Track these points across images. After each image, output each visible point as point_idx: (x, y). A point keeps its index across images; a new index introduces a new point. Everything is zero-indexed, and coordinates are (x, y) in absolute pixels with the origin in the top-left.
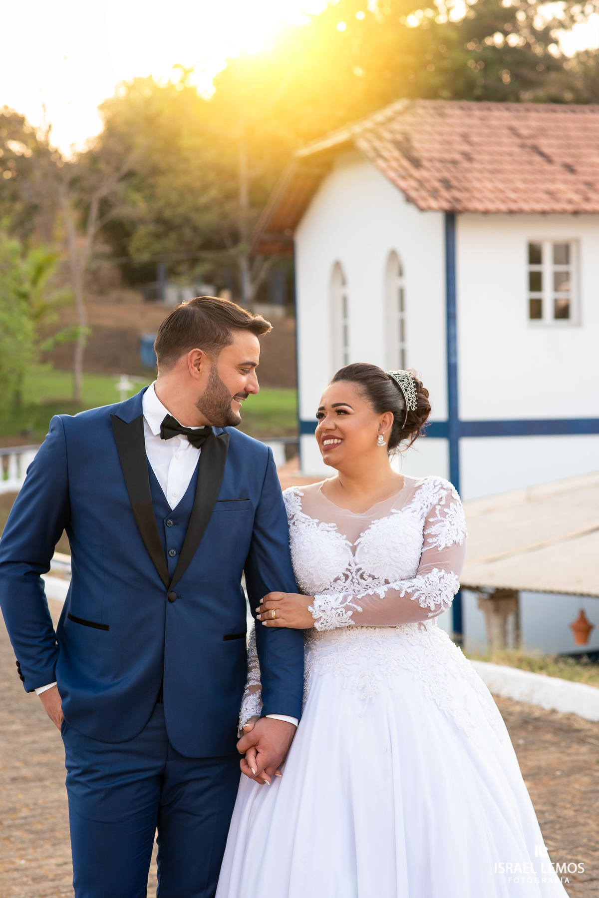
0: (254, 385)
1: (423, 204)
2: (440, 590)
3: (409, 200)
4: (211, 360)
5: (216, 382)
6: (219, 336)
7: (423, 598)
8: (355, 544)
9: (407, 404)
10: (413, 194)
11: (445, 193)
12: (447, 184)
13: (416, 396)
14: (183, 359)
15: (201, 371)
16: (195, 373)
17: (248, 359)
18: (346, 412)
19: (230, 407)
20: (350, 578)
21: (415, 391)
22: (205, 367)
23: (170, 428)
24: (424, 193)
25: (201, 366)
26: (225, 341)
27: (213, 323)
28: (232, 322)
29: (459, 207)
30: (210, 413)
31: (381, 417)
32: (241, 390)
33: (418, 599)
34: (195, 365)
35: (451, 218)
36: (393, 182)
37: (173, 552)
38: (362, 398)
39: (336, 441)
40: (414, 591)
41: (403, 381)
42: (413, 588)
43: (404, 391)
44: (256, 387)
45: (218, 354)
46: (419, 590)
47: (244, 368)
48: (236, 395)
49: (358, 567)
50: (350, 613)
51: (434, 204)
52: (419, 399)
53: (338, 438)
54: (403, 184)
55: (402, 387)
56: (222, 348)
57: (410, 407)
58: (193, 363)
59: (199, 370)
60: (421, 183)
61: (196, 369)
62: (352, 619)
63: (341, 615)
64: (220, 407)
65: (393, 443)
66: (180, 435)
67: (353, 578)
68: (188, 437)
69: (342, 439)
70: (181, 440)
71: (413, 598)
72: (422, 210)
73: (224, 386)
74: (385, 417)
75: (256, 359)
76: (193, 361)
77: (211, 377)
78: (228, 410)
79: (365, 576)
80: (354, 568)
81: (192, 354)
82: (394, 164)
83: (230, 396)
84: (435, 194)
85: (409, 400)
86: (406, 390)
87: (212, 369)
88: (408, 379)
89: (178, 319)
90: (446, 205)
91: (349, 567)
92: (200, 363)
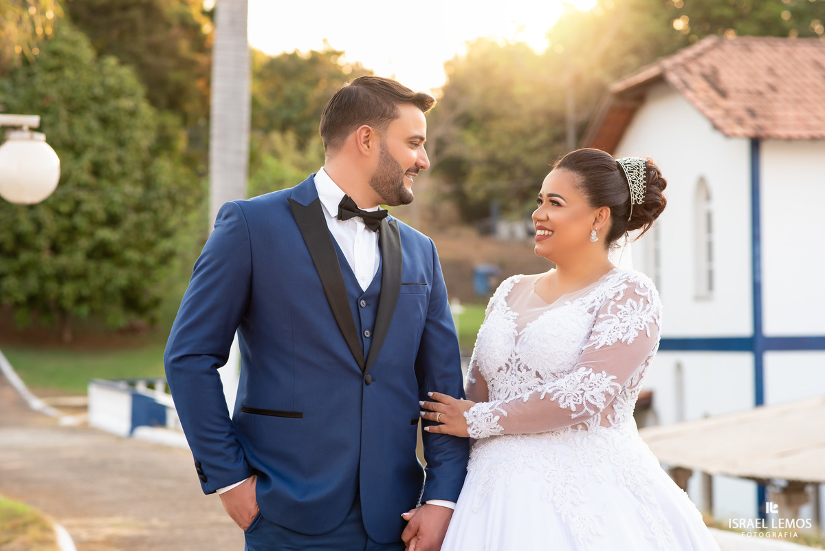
0: (424, 160)
1: (728, 131)
2: (582, 389)
3: (716, 127)
4: (380, 135)
5: (387, 158)
6: (386, 110)
7: (562, 398)
8: (520, 333)
9: (632, 198)
10: (719, 122)
11: (750, 121)
12: (752, 113)
13: (644, 189)
14: (351, 138)
15: (370, 147)
16: (365, 150)
17: (416, 133)
18: (559, 204)
19: (402, 184)
20: (510, 369)
21: (644, 184)
22: (374, 144)
23: (347, 209)
24: (730, 121)
25: (370, 143)
26: (392, 116)
27: (378, 98)
28: (397, 96)
29: (762, 133)
30: (383, 191)
31: (597, 211)
32: (412, 165)
33: (557, 399)
34: (364, 143)
35: (756, 144)
36: (701, 111)
37: (367, 333)
38: (578, 190)
39: (547, 232)
40: (555, 392)
41: (632, 172)
42: (554, 389)
43: (630, 184)
44: (426, 162)
45: (386, 129)
46: (559, 390)
47: (413, 142)
48: (408, 171)
49: (517, 357)
50: (497, 418)
51: (739, 130)
52: (648, 192)
53: (549, 230)
54: (710, 113)
55: (629, 179)
56: (390, 122)
57: (635, 201)
58: (363, 140)
59: (369, 147)
60: (728, 112)
61: (366, 146)
62: (501, 425)
63: (489, 420)
64: (393, 184)
65: (613, 236)
66: (357, 217)
67: (512, 369)
68: (364, 219)
69: (553, 232)
70: (357, 222)
71: (553, 399)
72: (727, 136)
73: (395, 162)
74: (601, 211)
75: (424, 133)
76: (362, 138)
77: (381, 153)
78: (401, 186)
79: (521, 367)
80: (514, 359)
81: (360, 132)
82: (702, 95)
83: (402, 171)
84: (740, 122)
85: (635, 193)
86: (633, 183)
87: (381, 145)
88: (638, 170)
89: (342, 98)
90: (750, 132)
91: (511, 358)
92: (369, 141)
